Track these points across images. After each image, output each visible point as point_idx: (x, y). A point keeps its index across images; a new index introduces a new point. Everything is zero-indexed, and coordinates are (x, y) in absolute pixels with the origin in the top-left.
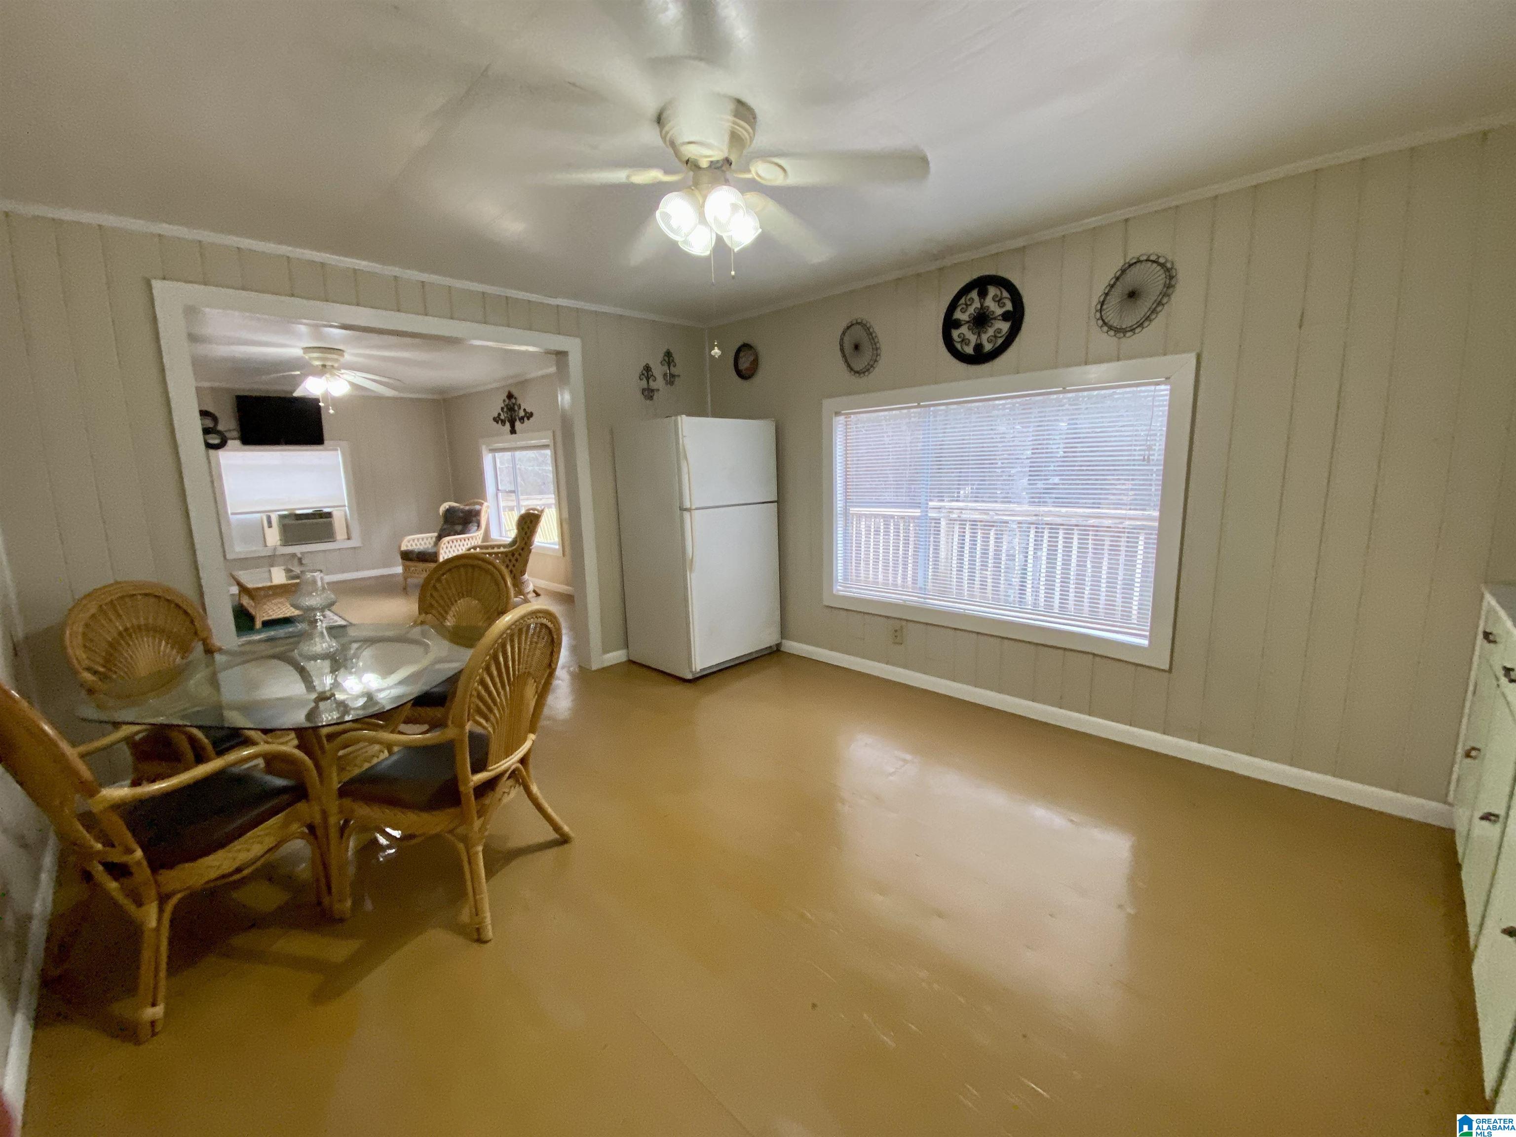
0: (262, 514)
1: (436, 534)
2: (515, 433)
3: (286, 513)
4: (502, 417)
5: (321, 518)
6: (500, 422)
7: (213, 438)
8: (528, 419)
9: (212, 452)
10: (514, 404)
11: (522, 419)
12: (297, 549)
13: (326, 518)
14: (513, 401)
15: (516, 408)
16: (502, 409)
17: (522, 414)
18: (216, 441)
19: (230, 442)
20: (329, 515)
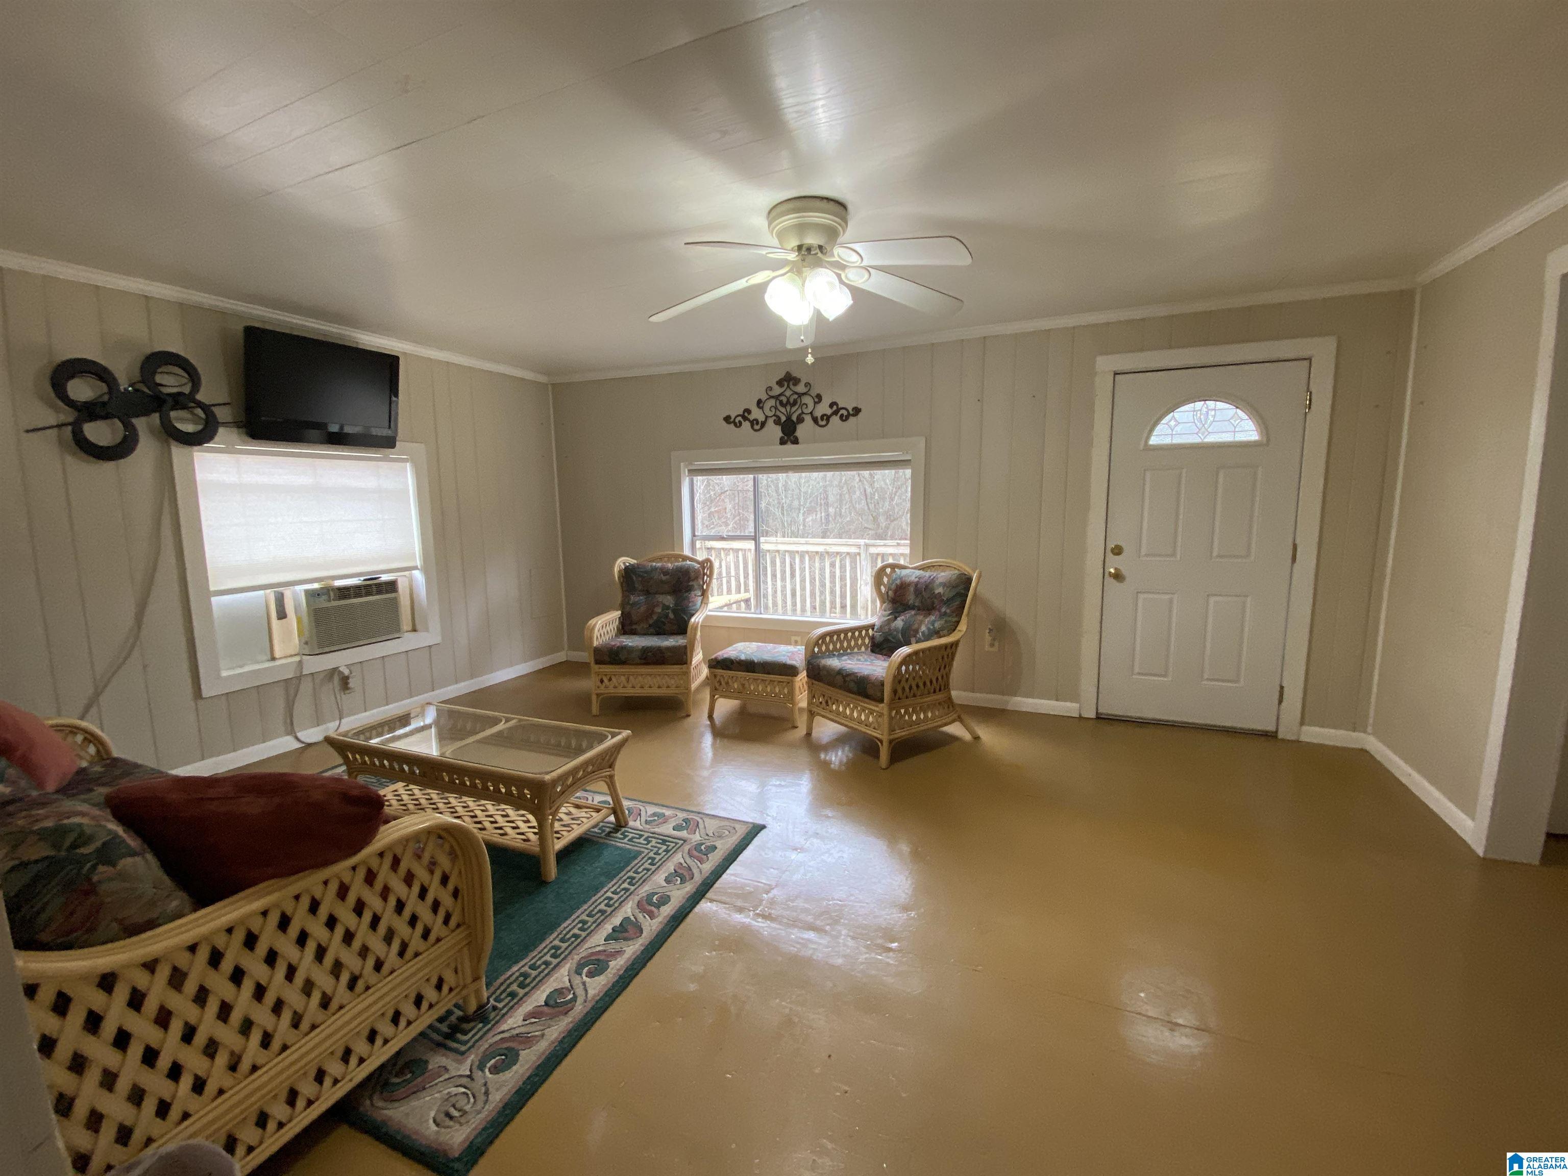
0: (268, 591)
1: (617, 614)
2: (796, 441)
3: (316, 586)
4: (757, 414)
5: (379, 592)
6: (746, 424)
7: (182, 420)
8: (844, 419)
9: (178, 452)
10: (801, 395)
11: (822, 421)
12: (341, 659)
13: (387, 592)
14: (801, 388)
15: (807, 400)
16: (760, 403)
17: (823, 409)
18: (189, 428)
19: (221, 430)
20: (392, 586)
